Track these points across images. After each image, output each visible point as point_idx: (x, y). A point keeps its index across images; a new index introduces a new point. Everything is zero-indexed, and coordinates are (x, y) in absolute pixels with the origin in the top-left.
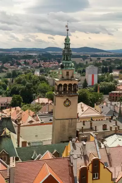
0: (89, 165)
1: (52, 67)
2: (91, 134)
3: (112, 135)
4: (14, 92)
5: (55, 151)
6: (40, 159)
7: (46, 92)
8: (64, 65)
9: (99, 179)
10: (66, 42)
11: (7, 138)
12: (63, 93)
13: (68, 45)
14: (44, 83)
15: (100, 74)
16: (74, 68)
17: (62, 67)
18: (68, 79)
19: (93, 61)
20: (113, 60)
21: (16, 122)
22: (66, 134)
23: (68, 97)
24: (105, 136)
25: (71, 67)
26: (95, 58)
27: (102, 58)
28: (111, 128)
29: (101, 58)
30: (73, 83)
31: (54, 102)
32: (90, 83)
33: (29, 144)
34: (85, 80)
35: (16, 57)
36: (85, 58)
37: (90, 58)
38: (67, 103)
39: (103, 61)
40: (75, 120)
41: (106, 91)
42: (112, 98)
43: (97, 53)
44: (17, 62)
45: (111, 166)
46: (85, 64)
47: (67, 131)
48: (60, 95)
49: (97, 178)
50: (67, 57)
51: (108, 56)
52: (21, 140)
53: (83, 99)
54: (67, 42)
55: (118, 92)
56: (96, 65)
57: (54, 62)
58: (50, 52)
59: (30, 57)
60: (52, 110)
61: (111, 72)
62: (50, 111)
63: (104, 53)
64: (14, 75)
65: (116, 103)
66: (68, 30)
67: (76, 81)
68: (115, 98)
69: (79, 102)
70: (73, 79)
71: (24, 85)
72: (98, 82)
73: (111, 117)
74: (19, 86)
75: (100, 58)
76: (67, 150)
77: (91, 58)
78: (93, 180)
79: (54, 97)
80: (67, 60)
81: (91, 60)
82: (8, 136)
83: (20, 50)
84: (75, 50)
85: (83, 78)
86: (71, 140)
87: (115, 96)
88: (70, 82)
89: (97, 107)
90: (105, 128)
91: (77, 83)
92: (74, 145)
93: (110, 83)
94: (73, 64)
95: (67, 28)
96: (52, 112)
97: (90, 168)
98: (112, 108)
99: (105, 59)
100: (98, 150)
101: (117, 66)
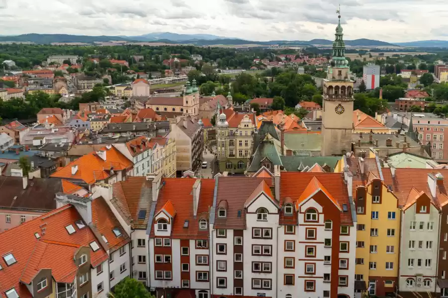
0: (368, 186)
1: (320, 64)
2: (371, 150)
3: (400, 153)
4: (274, 93)
5: (325, 165)
6: (308, 172)
7: (313, 94)
8: (336, 62)
9: (381, 203)
10: (337, 32)
11: (269, 144)
12: (334, 97)
13: (340, 36)
14: (309, 83)
15: (383, 76)
16: (348, 66)
17: (333, 64)
18: (341, 80)
19: (373, 57)
20: (403, 56)
21: (278, 127)
22: (339, 146)
23: (340, 103)
24: (390, 153)
25: (344, 64)
26: (377, 54)
27: (386, 54)
28: (398, 145)
29: (385, 53)
30: (347, 85)
31: (323, 109)
32: (369, 86)
33: (294, 152)
34: (363, 82)
35: (275, 52)
36: (362, 53)
37: (370, 54)
38: (340, 110)
39: (388, 57)
40: (350, 130)
41: (391, 97)
42: (400, 107)
43: (379, 47)
44: (277, 58)
45: (397, 190)
46: (362, 61)
47: (339, 142)
48: (330, 99)
49: (378, 202)
50: (338, 51)
51: (394, 51)
52: (285, 148)
53: (359, 105)
54: (339, 30)
55: (409, 99)
56: (378, 62)
57: (321, 58)
58: (316, 45)
59: (292, 51)
60: (320, 116)
61: (399, 72)
62: (318, 117)
63: (390, 47)
64: (274, 72)
65: (405, 113)
66: (339, 17)
67: (351, 82)
68: (403, 107)
69: (354, 109)
70: (347, 80)
71: (287, 85)
72: (381, 85)
73: (397, 131)
74: (280, 86)
75: (383, 54)
76: (340, 165)
77: (372, 53)
78: (372, 203)
79: (323, 101)
80: (339, 56)
81: (371, 56)
82: (270, 142)
83: (280, 43)
84: (349, 42)
85: (359, 80)
86: (345, 154)
87: (404, 104)
88: (343, 84)
89: (378, 117)
90: (389, 143)
91: (352, 85)
92: (348, 161)
93: (398, 87)
94: (347, 62)
95: (338, 15)
96: (320, 119)
97: (370, 189)
98: (399, 119)
99: (390, 54)
100: (380, 170)
101: (407, 65)
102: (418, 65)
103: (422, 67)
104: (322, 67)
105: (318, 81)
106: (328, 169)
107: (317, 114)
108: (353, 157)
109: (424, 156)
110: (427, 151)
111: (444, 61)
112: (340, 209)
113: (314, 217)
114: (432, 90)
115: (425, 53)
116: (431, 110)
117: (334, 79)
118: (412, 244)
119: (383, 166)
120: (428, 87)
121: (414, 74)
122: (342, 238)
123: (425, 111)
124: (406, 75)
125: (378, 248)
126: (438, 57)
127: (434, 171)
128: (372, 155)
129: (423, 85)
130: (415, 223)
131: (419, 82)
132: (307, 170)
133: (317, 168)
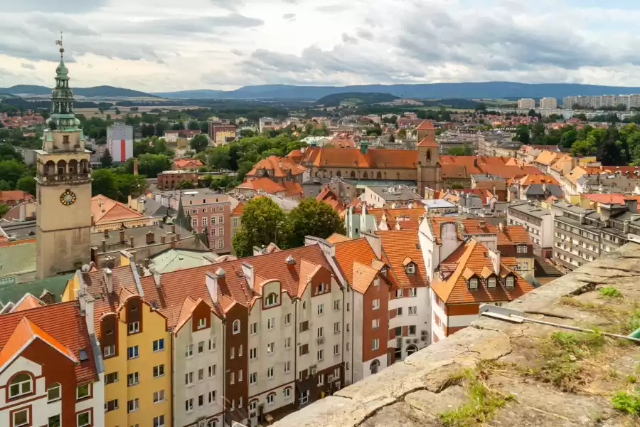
0: (120, 310)
1: (29, 126)
2: (122, 254)
3: (166, 251)
5: (45, 292)
6: (11, 312)
7: (18, 178)
8: (58, 122)
9: (141, 331)
10: (58, 74)
12: (56, 178)
13: (63, 81)
14: (10, 159)
15: (138, 141)
16: (80, 127)
17: (53, 126)
18: (68, 151)
19: (122, 114)
20: (165, 111)
22: (69, 257)
23: (68, 187)
24: (152, 254)
25: (74, 125)
26: (128, 109)
27: (142, 109)
28: (163, 239)
29: (139, 107)
30: (79, 158)
31: (37, 199)
32: (116, 157)
34: (107, 152)
36: (104, 107)
37: (116, 109)
38: (68, 198)
39: (144, 114)
40: (88, 228)
41: (152, 171)
42: (165, 184)
43: (131, 99)
45: (164, 306)
46: (104, 119)
47: (69, 251)
48: (51, 182)
49: (137, 330)
50: (62, 104)
51: (153, 104)
53: (102, 187)
54: (62, 75)
55: (176, 172)
56: (130, 121)
57: (33, 115)
58: (23, 95)
60: (34, 213)
61: (161, 134)
62: (29, 215)
63: (146, 99)
65: (172, 192)
66: (62, 51)
67: (86, 153)
68: (170, 184)
69: (93, 195)
70: (78, 149)
72: (136, 154)
73: (162, 220)
75: (137, 109)
76: (72, 286)
77: (118, 107)
78: (128, 335)
79: (37, 186)
80: (64, 112)
81: (118, 112)
84: (81, 91)
85: (100, 150)
86: (80, 268)
87: (170, 180)
88: (72, 157)
89: (133, 203)
90: (150, 239)
91: (88, 157)
92: (86, 278)
93: (160, 156)
94: (78, 121)
95: (59, 47)
96: (33, 218)
97: (123, 314)
98: (164, 202)
99: (147, 109)
100: (138, 281)
101: (172, 124)
102: (186, 123)
103: (193, 127)
104: (34, 131)
105: (27, 155)
106: (51, 299)
107: (29, 209)
108: (94, 269)
109: (201, 248)
110: (203, 241)
111: (220, 117)
112: (75, 360)
113: (26, 387)
114: (207, 156)
115: (196, 108)
116: (207, 183)
117: (55, 150)
118: (189, 378)
119: (142, 273)
120: (201, 154)
121: (182, 135)
122: (80, 407)
123: (200, 186)
124: (170, 137)
125: (140, 401)
126: (213, 112)
127: (213, 267)
128: (125, 262)
129: (194, 151)
130: (191, 346)
131: (189, 147)
132: (10, 308)
133: (29, 301)
